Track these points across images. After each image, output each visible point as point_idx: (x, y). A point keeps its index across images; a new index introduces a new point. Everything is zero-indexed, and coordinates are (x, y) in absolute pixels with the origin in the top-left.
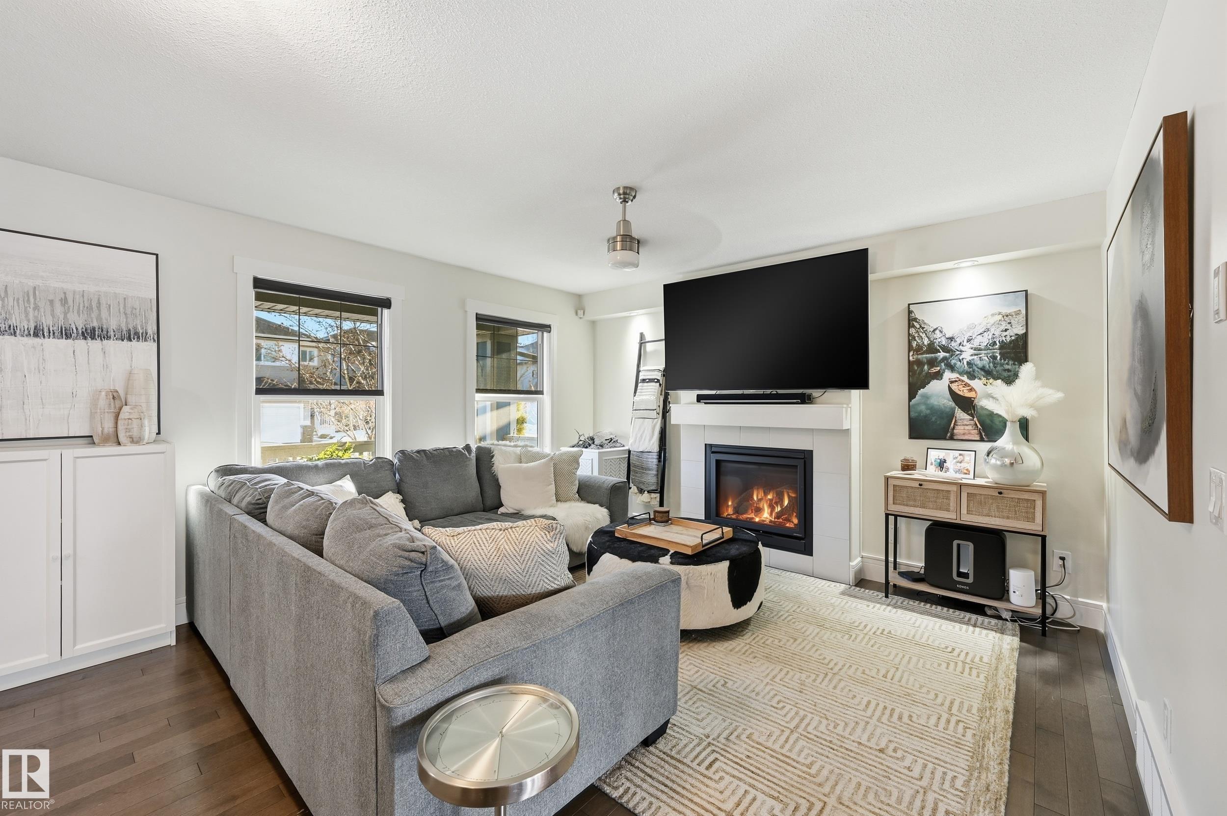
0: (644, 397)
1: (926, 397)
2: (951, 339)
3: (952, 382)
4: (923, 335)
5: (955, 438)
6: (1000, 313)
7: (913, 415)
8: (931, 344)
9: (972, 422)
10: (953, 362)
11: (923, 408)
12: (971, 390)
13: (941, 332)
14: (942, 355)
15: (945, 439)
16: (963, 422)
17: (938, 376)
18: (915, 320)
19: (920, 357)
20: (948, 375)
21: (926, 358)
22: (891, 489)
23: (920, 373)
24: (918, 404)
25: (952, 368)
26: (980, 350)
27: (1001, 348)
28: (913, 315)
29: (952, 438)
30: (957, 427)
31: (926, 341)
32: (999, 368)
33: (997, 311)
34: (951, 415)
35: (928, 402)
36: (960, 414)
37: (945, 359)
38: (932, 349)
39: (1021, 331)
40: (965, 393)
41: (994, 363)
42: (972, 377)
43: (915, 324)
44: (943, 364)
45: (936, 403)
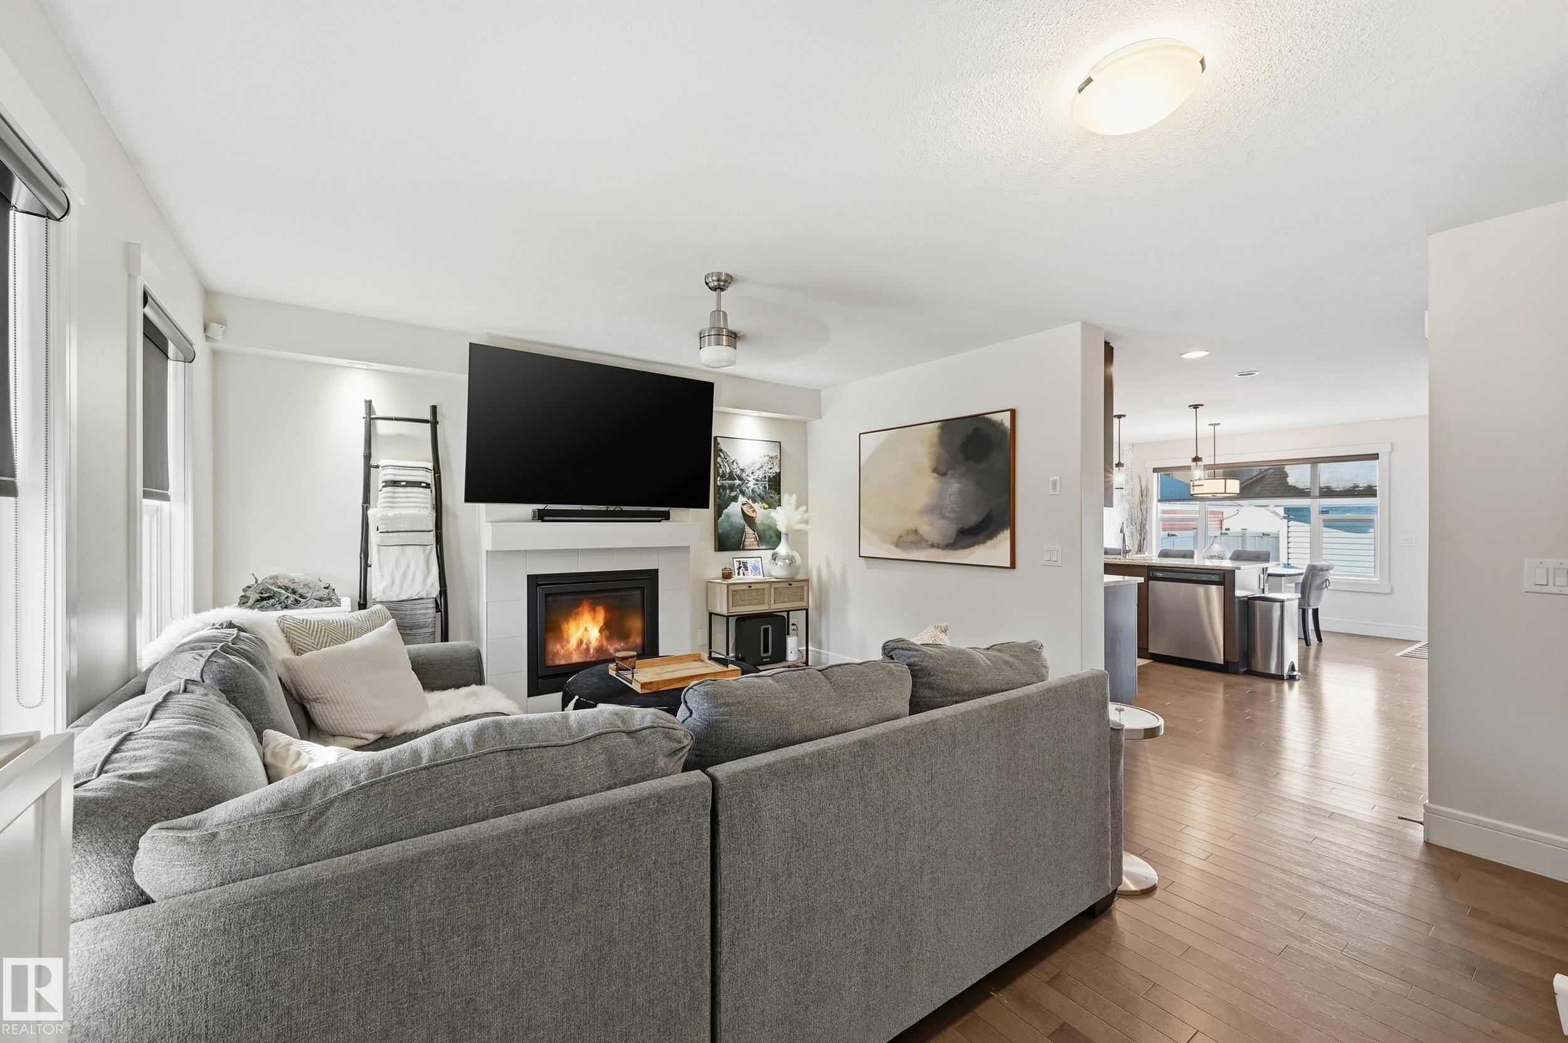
0: (404, 512)
1: (728, 516)
2: (742, 470)
3: (743, 505)
4: (726, 465)
5: (745, 548)
6: (768, 456)
7: (720, 531)
8: (731, 473)
9: (754, 536)
10: (744, 488)
11: (726, 525)
12: (754, 511)
13: (737, 464)
14: (737, 482)
15: (739, 550)
16: (750, 536)
17: (735, 499)
18: (721, 450)
19: (724, 482)
20: (741, 499)
21: (728, 483)
22: (730, 593)
23: (724, 496)
24: (722, 522)
25: (743, 493)
26: (758, 481)
27: (769, 481)
28: (719, 446)
29: (743, 549)
30: (746, 540)
31: (728, 470)
32: (767, 495)
33: (766, 454)
34: (743, 531)
35: (730, 520)
36: (748, 530)
37: (739, 485)
38: (731, 477)
39: (778, 471)
40: (749, 513)
41: (766, 492)
42: (754, 501)
43: (721, 454)
44: (738, 490)
45: (734, 521)
